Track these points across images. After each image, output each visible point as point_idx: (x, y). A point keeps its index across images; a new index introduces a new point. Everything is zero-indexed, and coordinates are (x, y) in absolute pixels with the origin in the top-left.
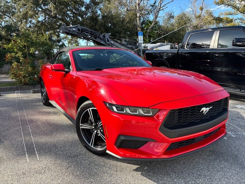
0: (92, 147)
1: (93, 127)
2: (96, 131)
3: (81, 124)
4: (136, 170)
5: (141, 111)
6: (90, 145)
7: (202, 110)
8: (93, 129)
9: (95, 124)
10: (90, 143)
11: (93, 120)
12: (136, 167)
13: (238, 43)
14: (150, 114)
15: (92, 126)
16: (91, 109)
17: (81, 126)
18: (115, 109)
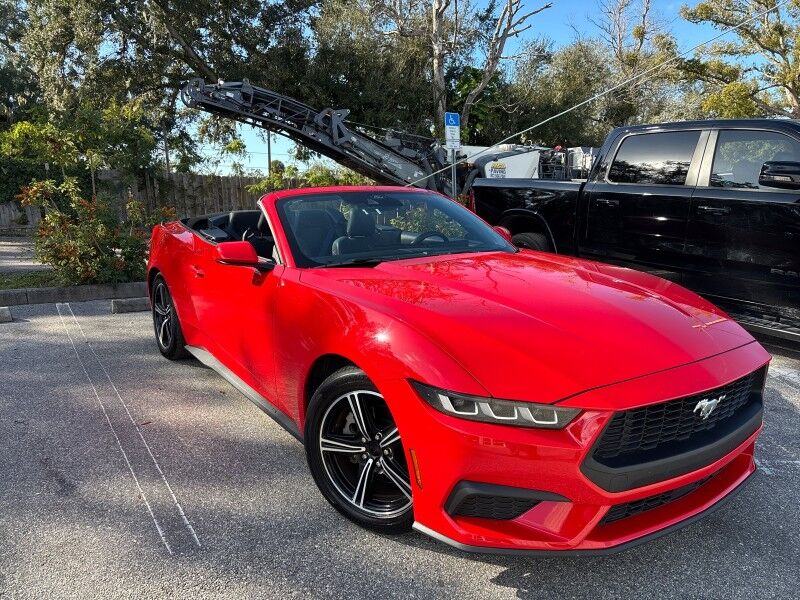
0: (361, 507)
1: (363, 449)
2: (370, 461)
3: (322, 440)
4: (499, 580)
5: (525, 413)
6: (353, 502)
7: (698, 407)
8: (363, 453)
9: (370, 440)
10: (351, 497)
11: (363, 427)
12: (497, 570)
13: (777, 178)
14: (554, 420)
15: (361, 444)
16: (355, 393)
17: (324, 444)
18: (446, 403)
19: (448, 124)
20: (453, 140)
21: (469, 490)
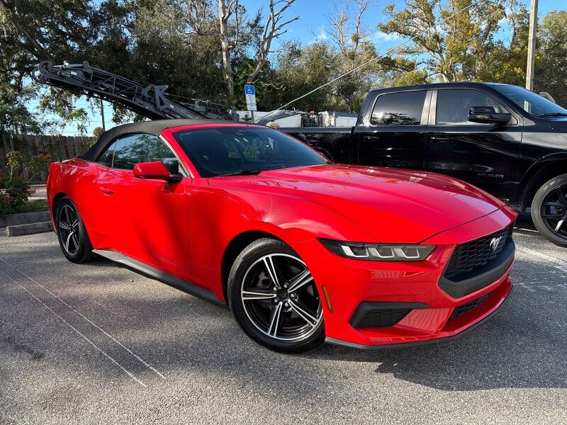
0: (275, 337)
1: (275, 295)
2: (281, 303)
3: (243, 292)
5: (400, 252)
6: (268, 334)
7: (492, 242)
8: (274, 299)
9: (280, 288)
10: (267, 331)
11: (275, 279)
13: (479, 117)
14: (417, 256)
15: (273, 292)
16: (270, 256)
17: (245, 295)
18: (347, 251)
19: (247, 93)
20: (251, 104)
21: (367, 308)
